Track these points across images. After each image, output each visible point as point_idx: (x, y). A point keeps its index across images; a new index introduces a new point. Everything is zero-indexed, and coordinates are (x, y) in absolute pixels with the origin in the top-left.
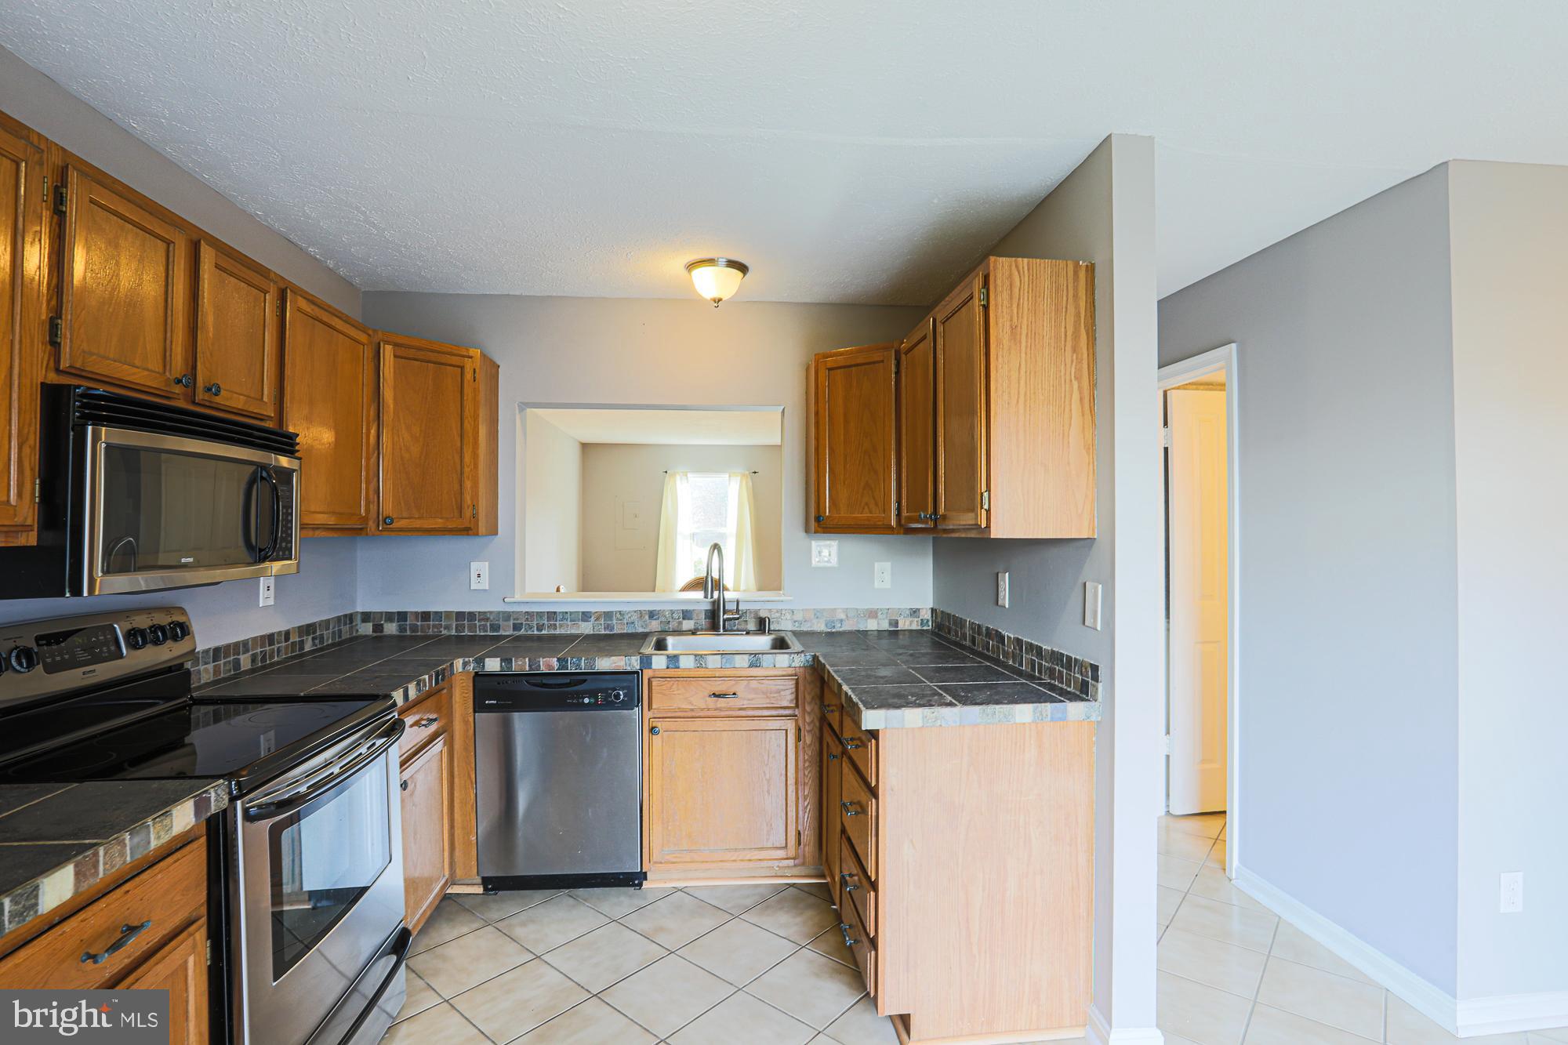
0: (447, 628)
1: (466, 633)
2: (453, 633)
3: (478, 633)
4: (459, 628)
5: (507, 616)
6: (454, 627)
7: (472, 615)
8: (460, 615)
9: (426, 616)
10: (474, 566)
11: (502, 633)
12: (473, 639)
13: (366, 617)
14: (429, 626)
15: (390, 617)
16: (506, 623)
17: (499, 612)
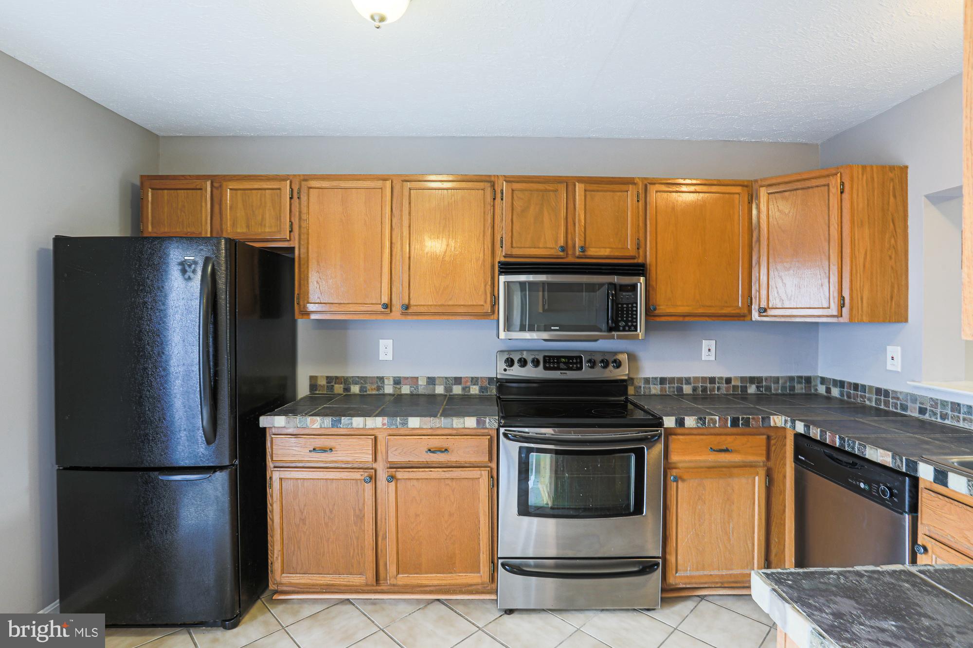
0: (870, 400)
1: (882, 407)
2: (873, 404)
3: (891, 409)
4: (878, 401)
5: (914, 398)
6: (874, 400)
7: (886, 393)
8: (878, 391)
9: (856, 386)
10: (890, 349)
11: (908, 413)
12: (887, 413)
13: (823, 380)
14: (857, 394)
15: (836, 383)
16: (913, 405)
17: (907, 394)
